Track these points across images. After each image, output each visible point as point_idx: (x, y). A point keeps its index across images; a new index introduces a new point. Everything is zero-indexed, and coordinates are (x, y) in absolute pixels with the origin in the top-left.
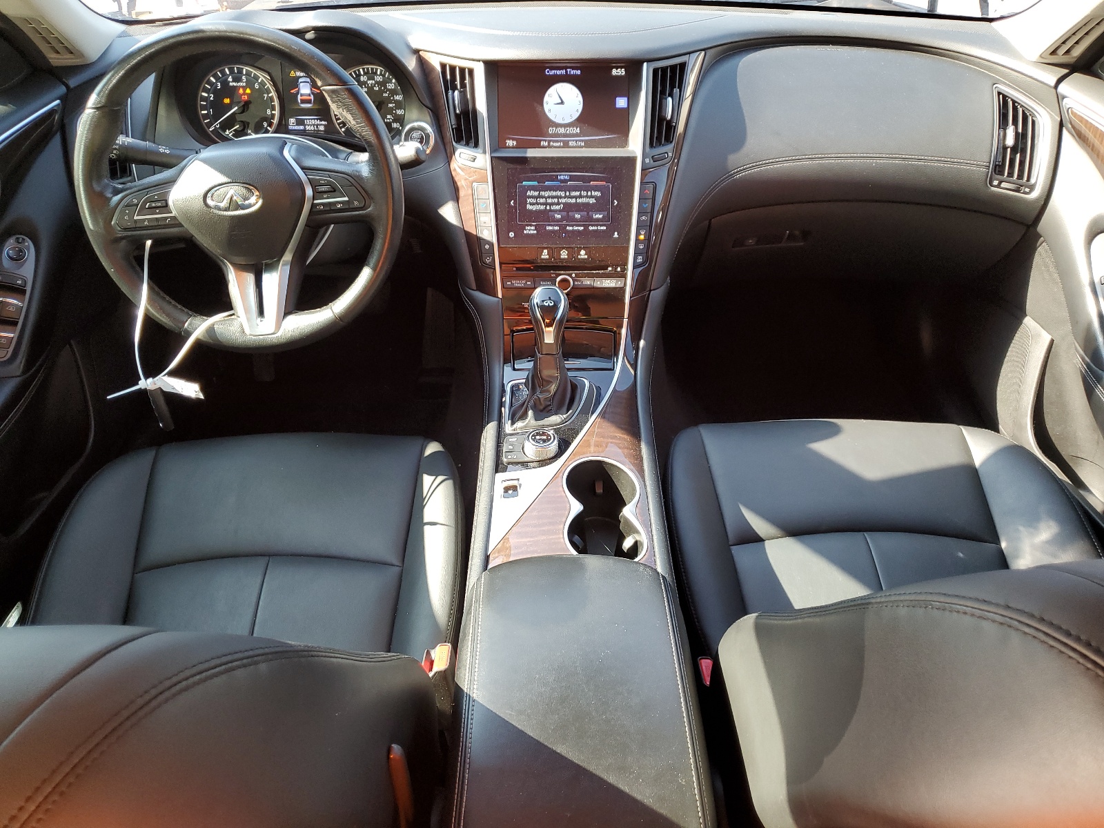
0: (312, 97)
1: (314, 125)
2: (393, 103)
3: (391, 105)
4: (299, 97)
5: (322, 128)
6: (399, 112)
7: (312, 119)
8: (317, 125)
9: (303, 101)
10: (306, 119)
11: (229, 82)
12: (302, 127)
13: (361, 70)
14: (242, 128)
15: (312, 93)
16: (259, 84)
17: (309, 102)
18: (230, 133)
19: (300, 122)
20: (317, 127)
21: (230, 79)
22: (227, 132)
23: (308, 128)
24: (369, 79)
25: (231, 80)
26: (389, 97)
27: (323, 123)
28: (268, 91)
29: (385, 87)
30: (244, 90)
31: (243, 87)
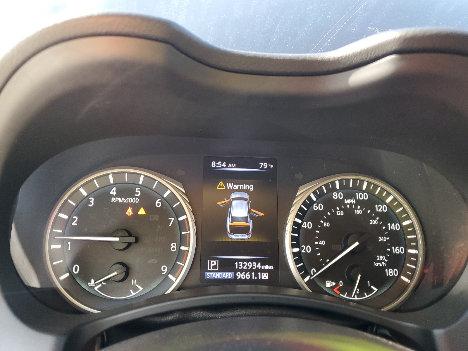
0: (251, 224)
1: (251, 271)
2: (386, 236)
3: (382, 239)
4: (229, 223)
5: (265, 276)
6: (397, 250)
7: (248, 261)
8: (257, 271)
9: (235, 230)
10: (239, 260)
11: (112, 196)
12: (228, 275)
13: (337, 183)
14: (123, 275)
15: (252, 217)
16: (163, 200)
17: (244, 230)
18: (96, 285)
19: (226, 266)
20: (256, 275)
21: (113, 192)
22: (92, 283)
23: (240, 276)
24: (346, 197)
25: (115, 193)
26: (378, 227)
27: (267, 267)
28: (180, 211)
29: (373, 210)
30: (135, 211)
31: (132, 205)
